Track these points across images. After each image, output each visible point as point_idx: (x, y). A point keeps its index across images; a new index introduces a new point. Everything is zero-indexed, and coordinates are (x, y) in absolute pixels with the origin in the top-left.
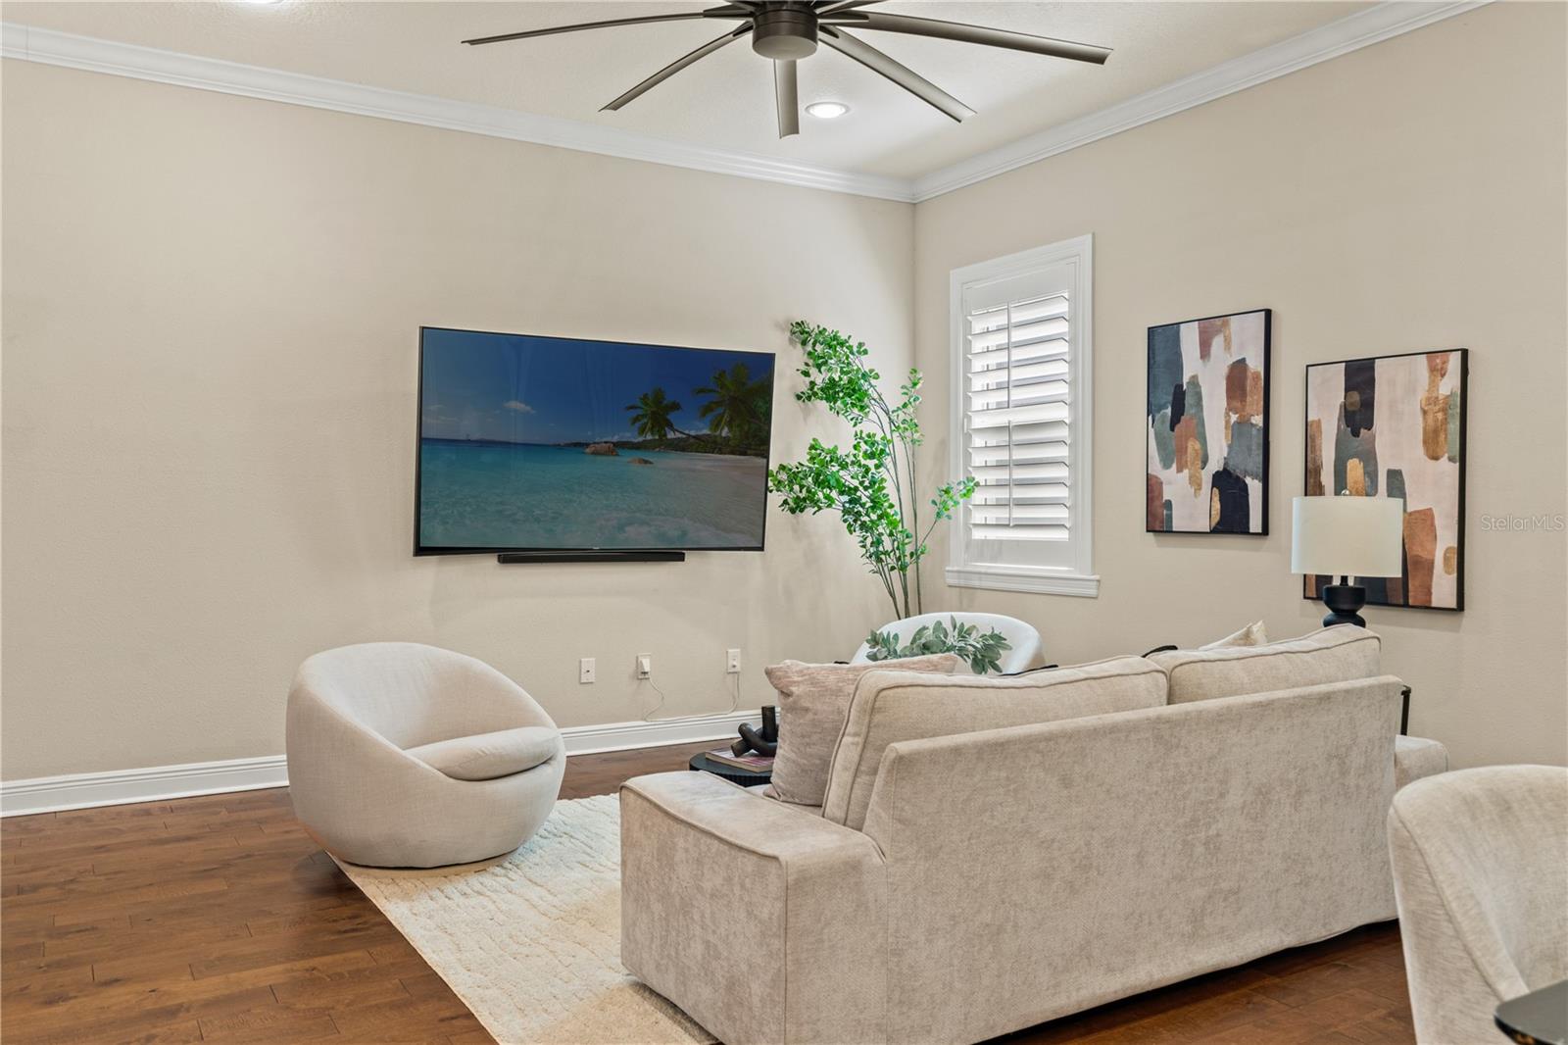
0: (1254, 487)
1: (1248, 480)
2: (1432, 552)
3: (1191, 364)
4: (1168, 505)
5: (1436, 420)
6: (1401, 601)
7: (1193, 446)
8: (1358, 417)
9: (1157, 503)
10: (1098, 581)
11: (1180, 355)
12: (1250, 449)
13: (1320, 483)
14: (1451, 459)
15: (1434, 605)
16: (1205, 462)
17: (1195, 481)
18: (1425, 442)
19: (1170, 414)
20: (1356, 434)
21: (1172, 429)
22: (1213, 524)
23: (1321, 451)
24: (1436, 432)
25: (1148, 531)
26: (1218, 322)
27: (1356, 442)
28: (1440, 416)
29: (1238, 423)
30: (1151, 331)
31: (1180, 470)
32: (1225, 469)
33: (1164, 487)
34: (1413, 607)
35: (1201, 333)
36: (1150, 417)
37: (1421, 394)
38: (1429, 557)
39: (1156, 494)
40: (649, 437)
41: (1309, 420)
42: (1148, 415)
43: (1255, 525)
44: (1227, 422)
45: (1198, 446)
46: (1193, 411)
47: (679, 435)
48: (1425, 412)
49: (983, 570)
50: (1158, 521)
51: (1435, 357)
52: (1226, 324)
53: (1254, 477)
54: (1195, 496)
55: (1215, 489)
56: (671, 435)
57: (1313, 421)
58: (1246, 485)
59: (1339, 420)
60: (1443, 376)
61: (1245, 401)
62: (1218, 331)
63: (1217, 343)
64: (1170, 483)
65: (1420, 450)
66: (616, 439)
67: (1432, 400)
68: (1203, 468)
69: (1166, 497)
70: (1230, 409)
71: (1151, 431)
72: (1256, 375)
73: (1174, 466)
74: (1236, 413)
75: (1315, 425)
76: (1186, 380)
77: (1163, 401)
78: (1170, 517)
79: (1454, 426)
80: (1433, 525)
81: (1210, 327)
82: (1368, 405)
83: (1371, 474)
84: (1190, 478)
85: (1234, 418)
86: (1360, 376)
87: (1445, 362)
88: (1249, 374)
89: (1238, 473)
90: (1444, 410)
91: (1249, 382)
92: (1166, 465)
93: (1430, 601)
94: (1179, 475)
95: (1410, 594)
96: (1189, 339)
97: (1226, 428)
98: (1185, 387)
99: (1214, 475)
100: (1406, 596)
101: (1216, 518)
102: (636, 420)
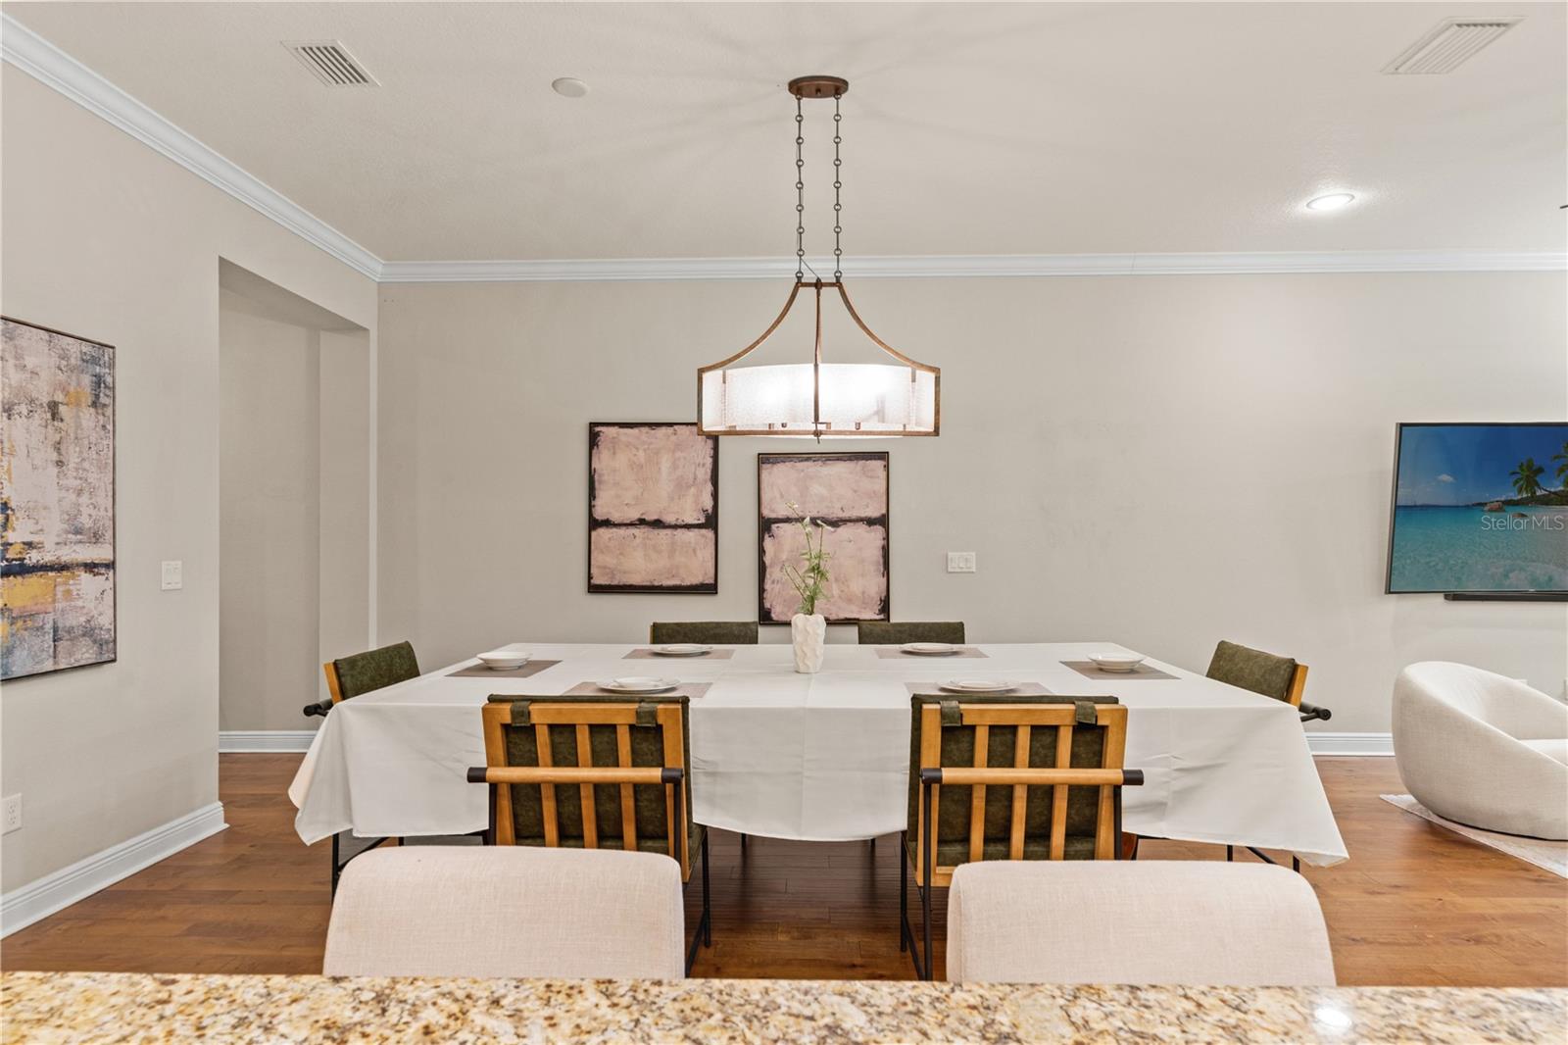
40: (1525, 495)
47: (1544, 492)
56: (1539, 493)
66: (1503, 499)
102: (1516, 482)
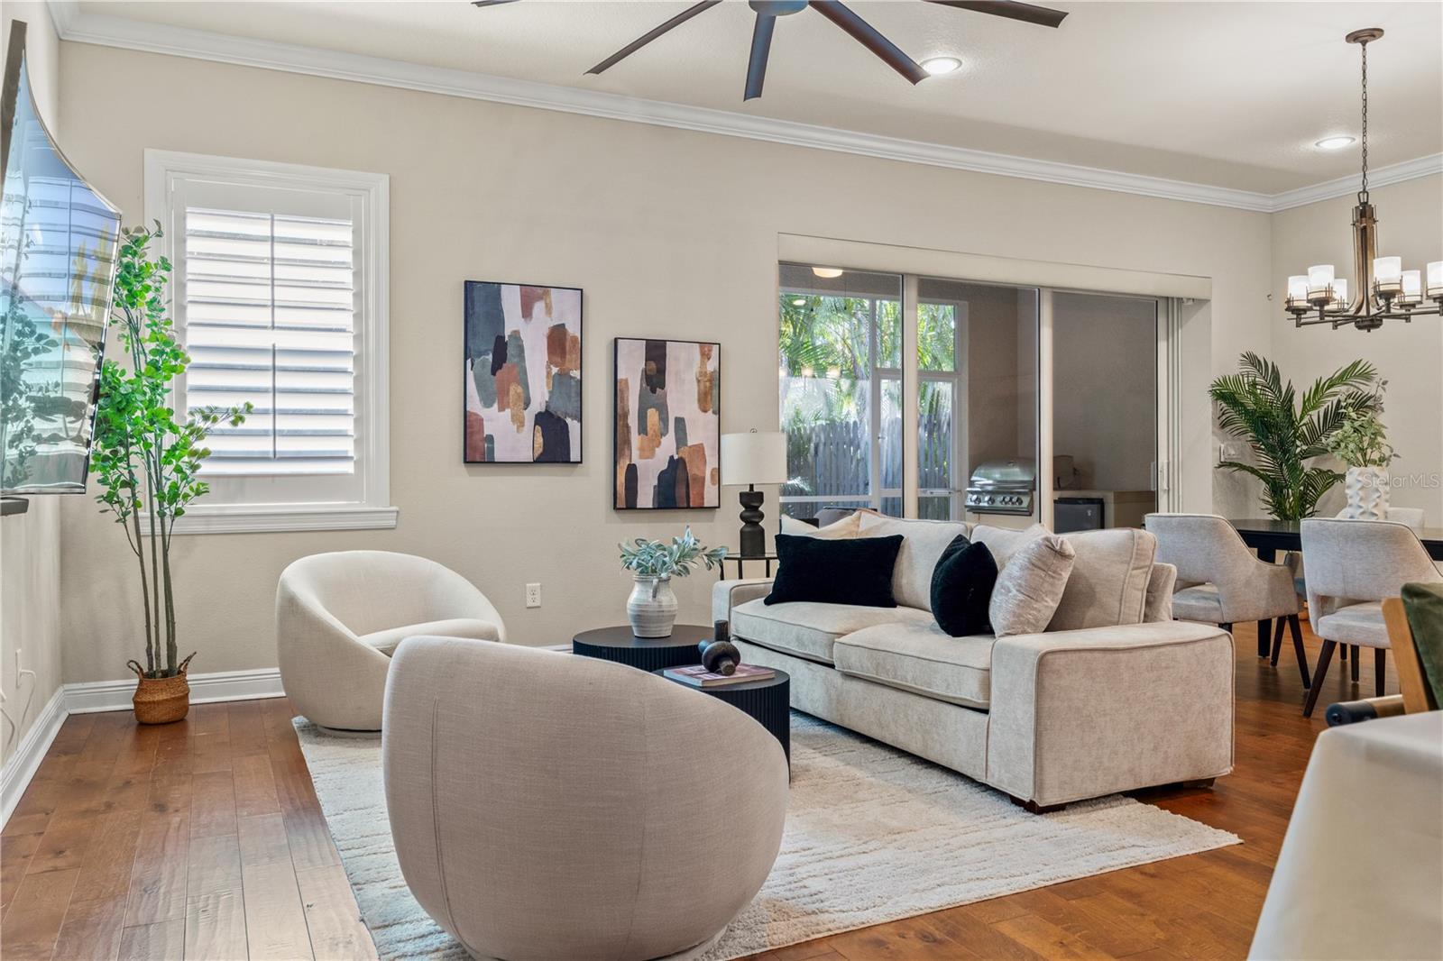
0: (573, 425)
1: (568, 420)
2: (705, 473)
3: (513, 321)
4: (490, 439)
5: (706, 387)
6: (685, 505)
7: (515, 389)
8: (654, 380)
9: (477, 437)
10: (398, 512)
11: (502, 311)
12: (569, 397)
13: (627, 424)
14: (714, 412)
15: (706, 505)
16: (527, 403)
17: (519, 422)
18: (699, 400)
19: (491, 360)
20: (654, 391)
21: (494, 373)
22: (536, 455)
23: (628, 400)
24: (706, 394)
25: (466, 462)
26: (540, 291)
27: (654, 397)
28: (708, 384)
29: (560, 375)
30: (469, 286)
31: (501, 409)
32: (547, 411)
33: (485, 423)
34: (693, 508)
35: (523, 296)
36: (469, 361)
37: (696, 369)
38: (702, 475)
39: (476, 429)
41: (619, 378)
42: (466, 359)
43: (574, 456)
44: (549, 373)
45: (520, 390)
46: (516, 360)
48: (699, 381)
49: (215, 512)
50: (477, 452)
51: (705, 347)
52: (547, 294)
53: (574, 418)
54: (518, 431)
55: (537, 426)
57: (621, 379)
58: (567, 424)
59: (641, 380)
60: (709, 359)
61: (565, 358)
62: (540, 298)
63: (539, 308)
64: (491, 420)
65: (696, 405)
67: (703, 374)
68: (526, 409)
69: (487, 432)
70: (551, 362)
71: (470, 374)
72: (574, 339)
73: (496, 405)
74: (556, 366)
75: (623, 382)
76: (507, 333)
77: (483, 348)
78: (492, 450)
79: (715, 392)
80: (704, 454)
81: (531, 295)
82: (661, 371)
83: (664, 419)
84: (513, 416)
85: (555, 370)
86: (656, 351)
87: (710, 351)
88: (568, 338)
89: (559, 414)
90: (710, 381)
91: (568, 344)
92: (487, 403)
93: (703, 503)
94: (502, 413)
95: (691, 500)
96: (511, 301)
97: (548, 377)
98: (507, 339)
99: (536, 416)
100: (688, 502)
101: (539, 450)
